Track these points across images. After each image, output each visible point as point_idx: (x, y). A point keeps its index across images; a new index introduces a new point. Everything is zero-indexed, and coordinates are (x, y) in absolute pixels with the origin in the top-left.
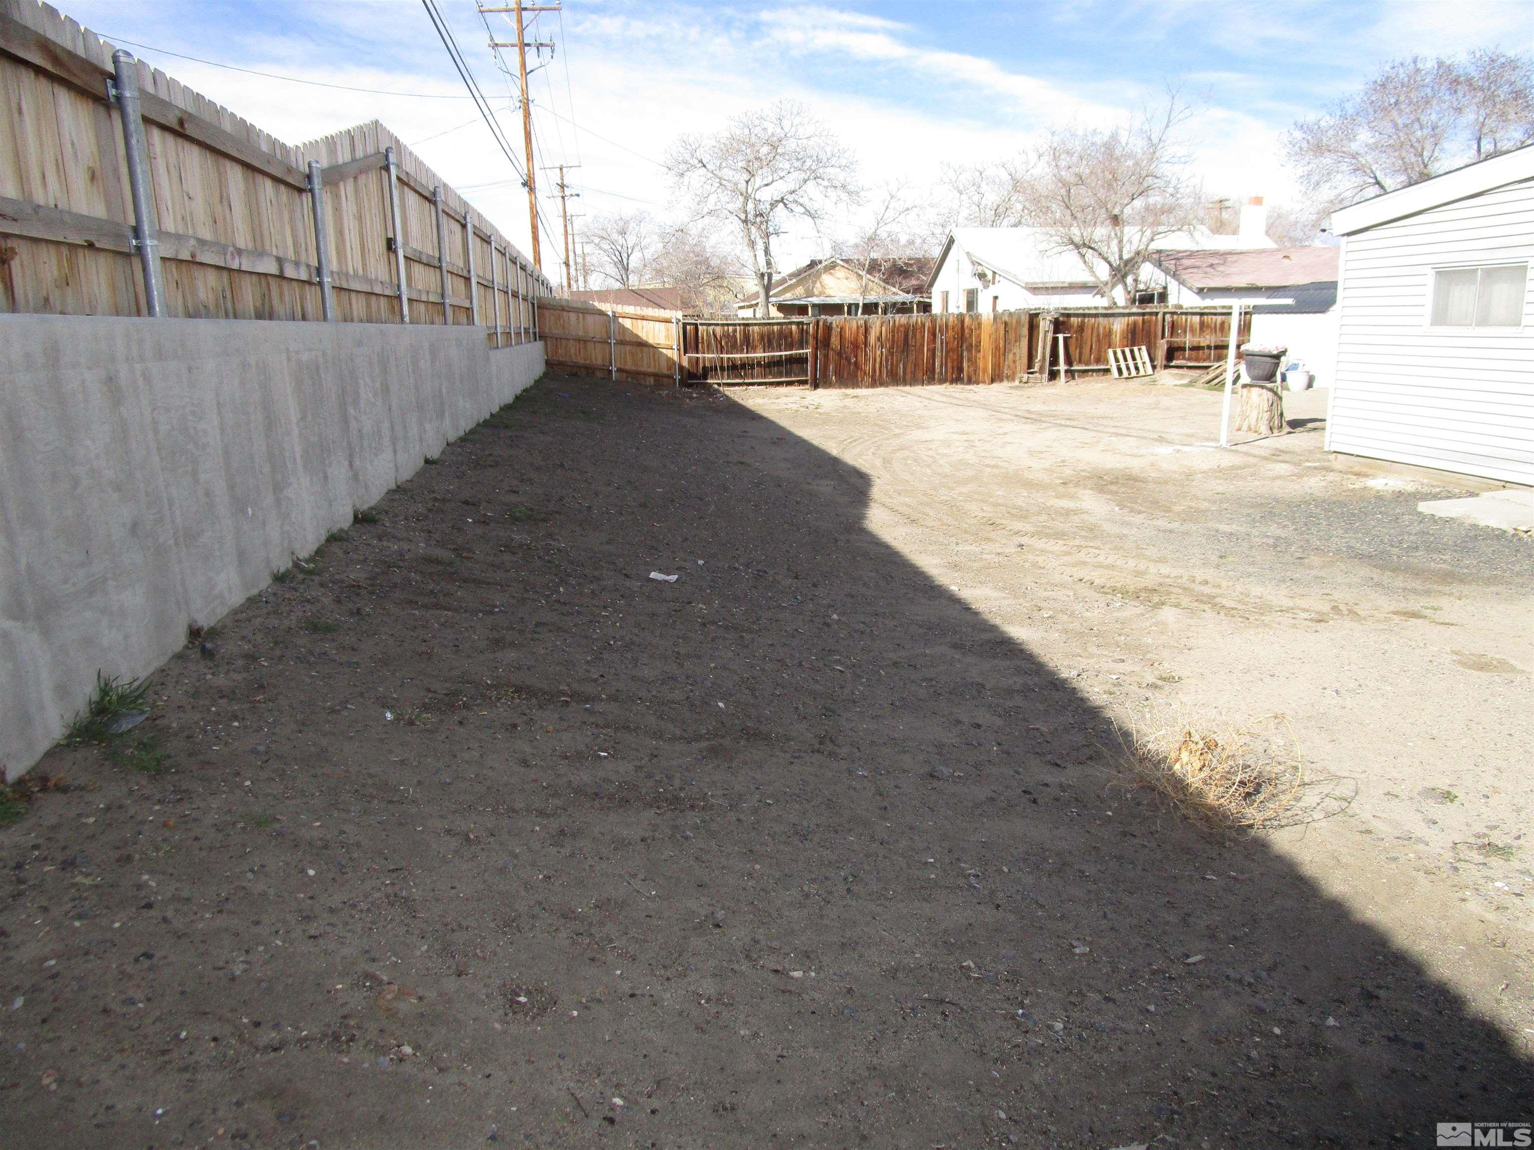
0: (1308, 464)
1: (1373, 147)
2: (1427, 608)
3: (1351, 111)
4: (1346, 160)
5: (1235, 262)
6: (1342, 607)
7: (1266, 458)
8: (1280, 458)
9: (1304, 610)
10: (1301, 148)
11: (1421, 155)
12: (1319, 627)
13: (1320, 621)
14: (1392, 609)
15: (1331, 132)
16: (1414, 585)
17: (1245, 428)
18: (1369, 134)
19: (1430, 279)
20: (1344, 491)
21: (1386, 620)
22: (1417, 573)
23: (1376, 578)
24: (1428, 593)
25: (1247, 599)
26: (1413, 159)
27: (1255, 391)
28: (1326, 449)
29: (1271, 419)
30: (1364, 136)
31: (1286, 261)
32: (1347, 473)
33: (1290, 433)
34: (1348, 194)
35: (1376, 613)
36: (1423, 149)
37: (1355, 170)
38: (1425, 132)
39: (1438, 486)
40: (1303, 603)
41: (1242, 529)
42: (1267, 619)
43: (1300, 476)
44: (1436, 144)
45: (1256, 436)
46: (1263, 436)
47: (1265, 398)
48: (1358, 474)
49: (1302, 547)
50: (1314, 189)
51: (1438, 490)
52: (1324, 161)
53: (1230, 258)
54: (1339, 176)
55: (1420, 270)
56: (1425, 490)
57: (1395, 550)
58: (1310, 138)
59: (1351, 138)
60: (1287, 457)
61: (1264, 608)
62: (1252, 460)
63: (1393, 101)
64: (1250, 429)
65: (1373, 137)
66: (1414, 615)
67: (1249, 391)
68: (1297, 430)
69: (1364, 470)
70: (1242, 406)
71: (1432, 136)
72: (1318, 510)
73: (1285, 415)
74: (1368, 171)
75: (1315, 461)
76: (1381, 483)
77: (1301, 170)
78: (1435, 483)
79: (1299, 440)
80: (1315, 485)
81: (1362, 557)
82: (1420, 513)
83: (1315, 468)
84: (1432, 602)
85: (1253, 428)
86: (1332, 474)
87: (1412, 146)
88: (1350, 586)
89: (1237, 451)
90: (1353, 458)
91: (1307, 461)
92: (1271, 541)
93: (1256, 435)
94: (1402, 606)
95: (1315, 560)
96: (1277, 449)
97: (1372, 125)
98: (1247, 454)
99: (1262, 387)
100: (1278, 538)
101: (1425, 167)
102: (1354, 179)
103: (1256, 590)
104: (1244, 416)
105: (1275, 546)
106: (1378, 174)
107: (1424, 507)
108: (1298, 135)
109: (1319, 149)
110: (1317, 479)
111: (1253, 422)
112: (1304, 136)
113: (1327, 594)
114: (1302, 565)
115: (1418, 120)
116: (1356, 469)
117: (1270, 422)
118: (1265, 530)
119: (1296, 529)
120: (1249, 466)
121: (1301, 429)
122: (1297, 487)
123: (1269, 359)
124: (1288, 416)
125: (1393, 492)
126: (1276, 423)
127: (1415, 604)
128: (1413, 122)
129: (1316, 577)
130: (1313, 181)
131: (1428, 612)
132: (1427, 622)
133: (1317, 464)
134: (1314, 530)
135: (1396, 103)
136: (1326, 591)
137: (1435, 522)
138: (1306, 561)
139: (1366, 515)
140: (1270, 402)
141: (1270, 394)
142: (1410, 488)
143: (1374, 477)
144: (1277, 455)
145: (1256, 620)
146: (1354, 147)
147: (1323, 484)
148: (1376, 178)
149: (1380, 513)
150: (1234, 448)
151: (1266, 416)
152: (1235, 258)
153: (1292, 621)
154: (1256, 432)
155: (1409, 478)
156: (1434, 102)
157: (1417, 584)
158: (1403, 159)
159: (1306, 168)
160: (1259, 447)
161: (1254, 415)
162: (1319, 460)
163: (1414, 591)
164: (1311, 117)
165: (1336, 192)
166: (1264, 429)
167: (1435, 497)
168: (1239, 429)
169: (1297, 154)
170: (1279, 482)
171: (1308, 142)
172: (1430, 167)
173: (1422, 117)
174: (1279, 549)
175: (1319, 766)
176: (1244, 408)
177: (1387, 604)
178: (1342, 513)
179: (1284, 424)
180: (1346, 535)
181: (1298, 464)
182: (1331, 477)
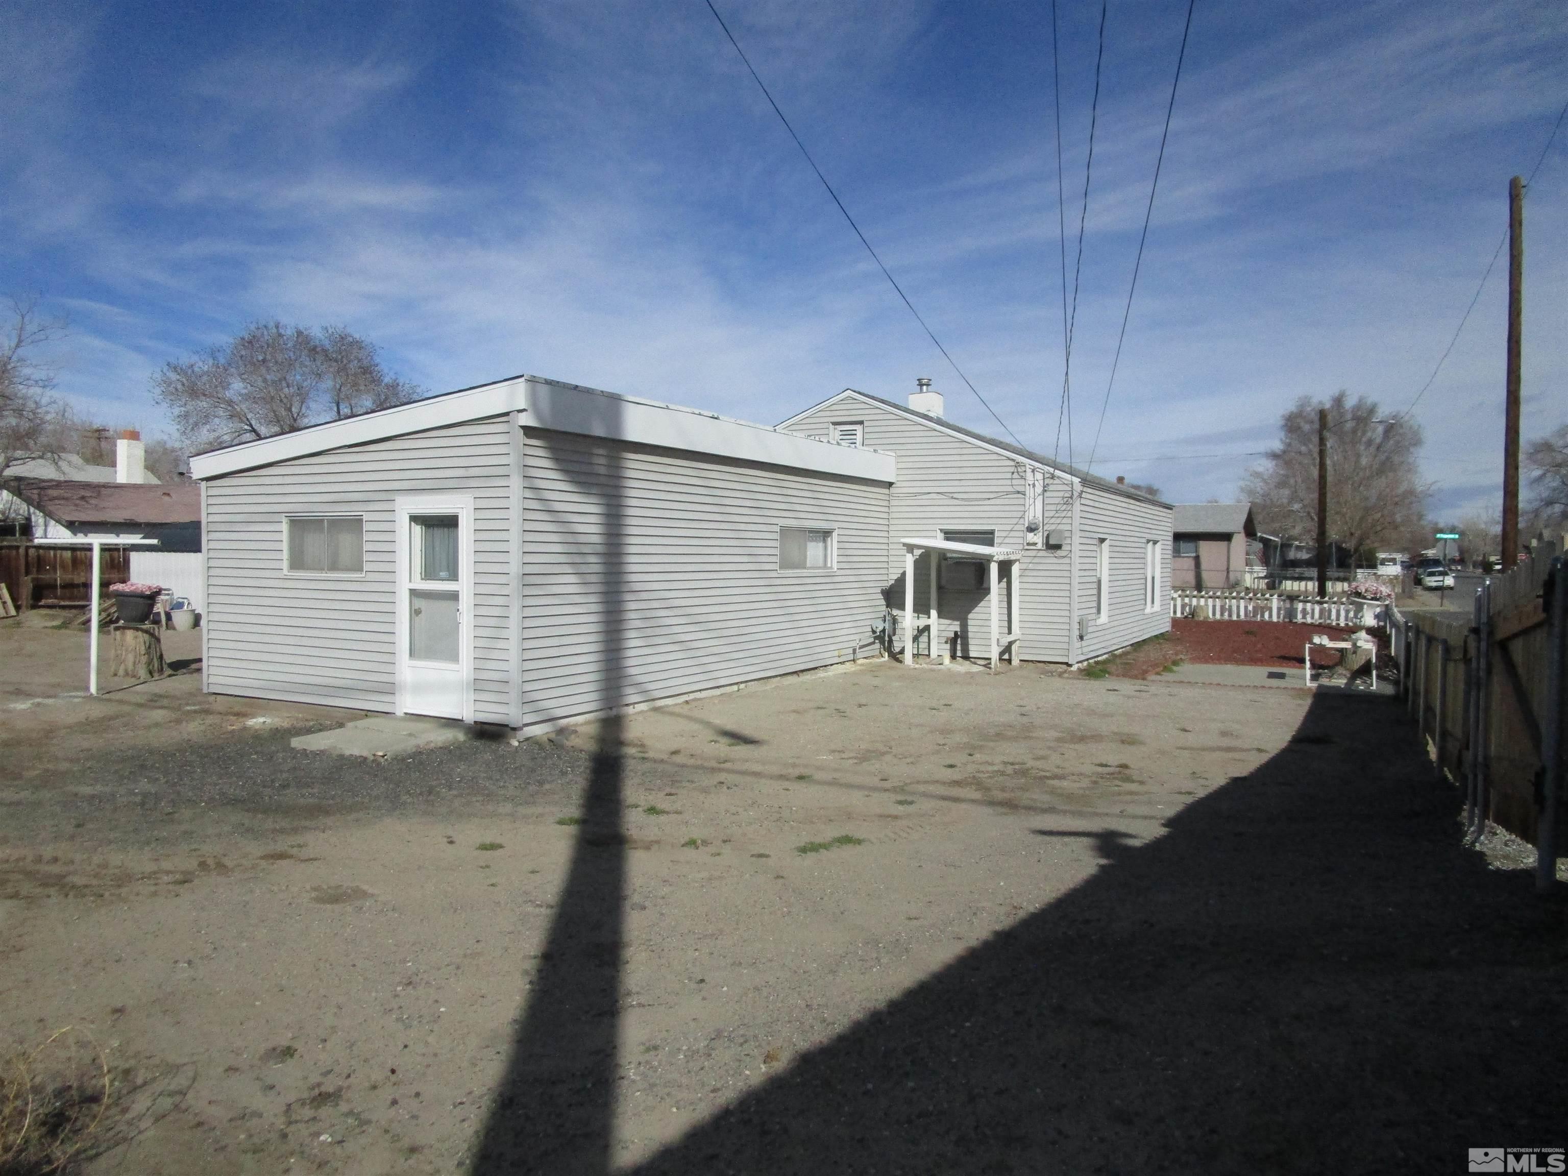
0: (188, 708)
1: (247, 397)
2: (292, 847)
3: (222, 361)
4: (222, 406)
5: (111, 495)
6: (210, 862)
7: (141, 705)
8: (158, 704)
9: (168, 873)
10: (176, 389)
11: (290, 410)
12: (181, 889)
13: (185, 882)
14: (259, 854)
15: (205, 378)
16: (283, 824)
17: (121, 672)
18: (241, 385)
19: (285, 527)
20: (224, 734)
21: (254, 867)
22: (286, 811)
23: (247, 822)
24: (295, 831)
25: (104, 872)
26: (284, 413)
27: (130, 634)
28: (205, 691)
29: (150, 663)
30: (237, 387)
31: (166, 498)
32: (227, 714)
33: (170, 676)
34: (226, 438)
35: (244, 862)
36: (291, 405)
37: (232, 416)
38: (292, 390)
39: (312, 720)
40: (166, 865)
41: (108, 789)
42: (124, 891)
43: (178, 721)
44: (302, 403)
45: (134, 681)
46: (142, 680)
47: (142, 640)
48: (237, 714)
49: (172, 801)
50: (193, 429)
51: (311, 723)
52: (201, 404)
53: (104, 491)
54: (217, 420)
55: (276, 518)
56: (300, 724)
57: (268, 791)
58: (185, 381)
59: (226, 386)
60: (165, 702)
61: (124, 879)
62: (126, 708)
63: (260, 358)
64: (127, 674)
65: (246, 388)
66: (282, 856)
67: (123, 634)
68: (179, 672)
69: (243, 710)
70: (116, 650)
71: (298, 395)
72: (194, 757)
73: (165, 657)
74: (245, 419)
75: (194, 705)
76: (257, 722)
77: (177, 411)
78: (309, 717)
79: (179, 683)
80: (193, 729)
81: (234, 802)
82: (293, 749)
83: (195, 712)
84: (299, 839)
85: (130, 673)
86: (211, 717)
87: (281, 401)
88: (219, 835)
89: (109, 700)
90: (231, 699)
91: (187, 704)
92: (138, 799)
93: (133, 679)
94: (271, 848)
95: (186, 813)
96: (156, 695)
97: (243, 376)
98: (121, 702)
99: (137, 629)
100: (145, 795)
101: (295, 420)
102: (231, 425)
103: (116, 858)
104: (119, 660)
105: (143, 804)
106: (253, 423)
107: (297, 743)
108: (173, 376)
109: (194, 392)
110: (196, 723)
111: (130, 667)
112: (178, 377)
113: (195, 850)
114: (172, 821)
115: (285, 378)
116: (236, 709)
117: (149, 665)
118: (133, 787)
119: (167, 782)
120: (123, 716)
121: (184, 671)
122: (174, 733)
123: (140, 600)
124: (169, 658)
125: (271, 729)
126: (156, 665)
127: (282, 844)
128: (280, 380)
129: (185, 832)
130: (191, 421)
131: (295, 851)
132: (292, 861)
133: (197, 707)
134: (186, 780)
135: (264, 361)
136: (193, 847)
137: (307, 755)
138: (176, 815)
139: (242, 756)
140: (147, 645)
141: (146, 637)
142: (286, 724)
143: (253, 716)
144: (154, 701)
145: (111, 895)
146: (229, 394)
147: (203, 728)
148: (251, 425)
149: (256, 753)
150: (107, 696)
151: (144, 659)
152: (108, 491)
153: (153, 889)
154: (134, 676)
155: (286, 715)
156: (297, 365)
157: (284, 823)
158: (274, 412)
159: (183, 409)
160: (138, 693)
161: (130, 658)
162: (200, 703)
163: (282, 831)
164: (185, 358)
165: (216, 434)
166: (142, 673)
167: (309, 731)
168: (115, 675)
169: (172, 394)
170: (154, 731)
171: (183, 385)
172: (299, 421)
173: (288, 377)
174: (147, 806)
175: (156, 1061)
176: (119, 652)
177: (254, 849)
178: (218, 758)
179: (165, 666)
180: (220, 781)
181: (179, 709)
182: (210, 720)
